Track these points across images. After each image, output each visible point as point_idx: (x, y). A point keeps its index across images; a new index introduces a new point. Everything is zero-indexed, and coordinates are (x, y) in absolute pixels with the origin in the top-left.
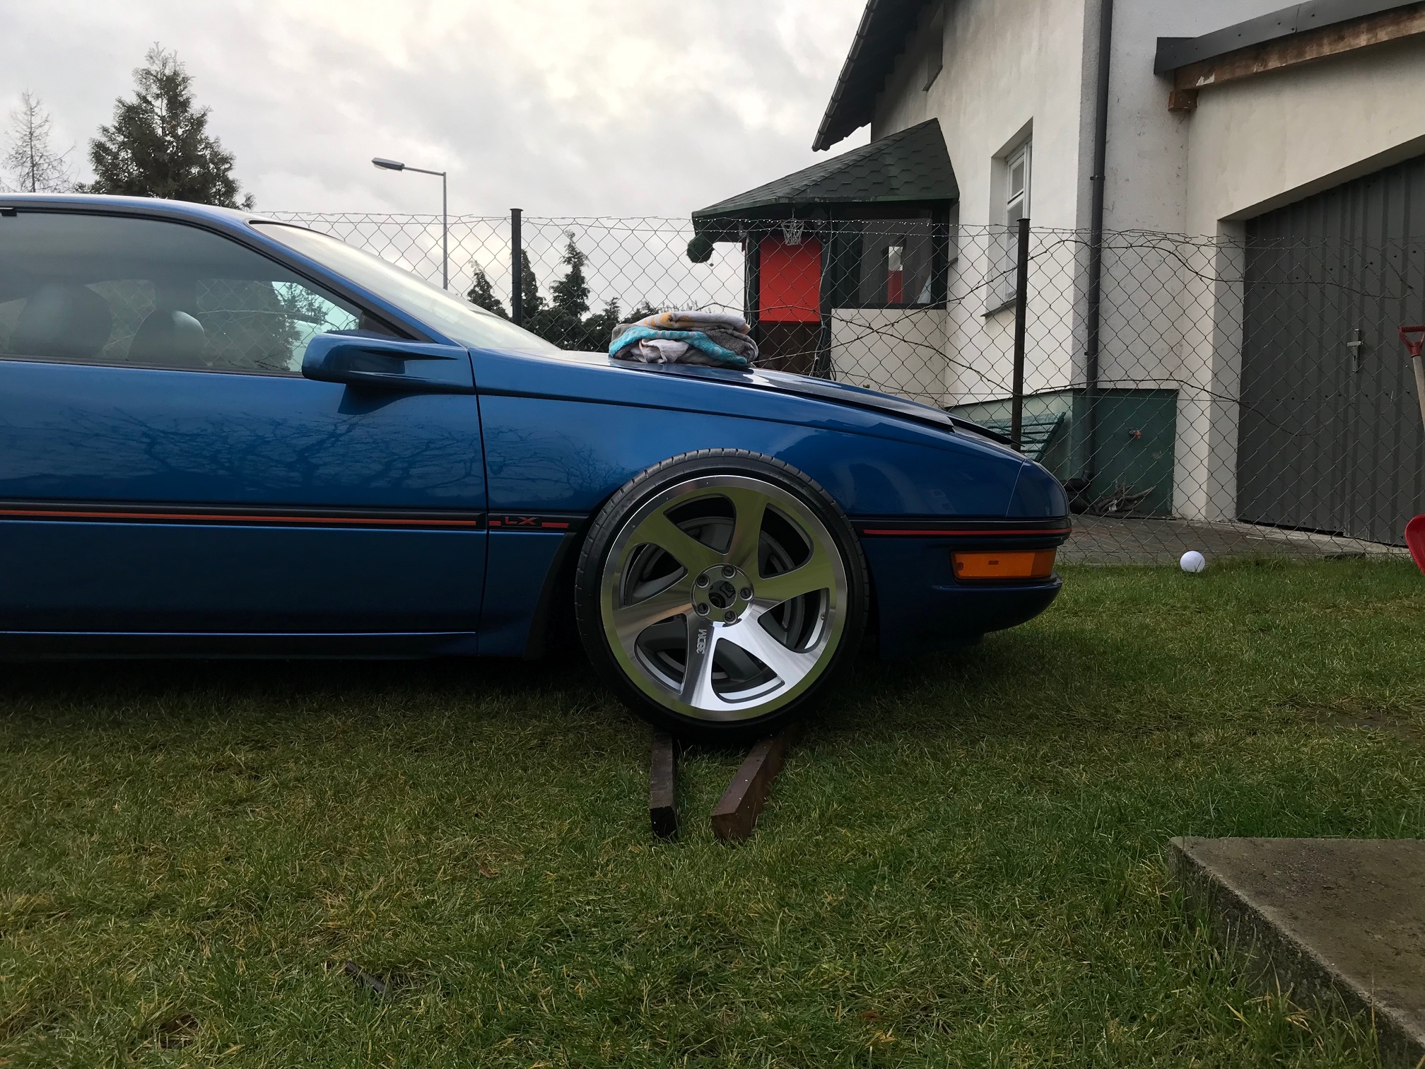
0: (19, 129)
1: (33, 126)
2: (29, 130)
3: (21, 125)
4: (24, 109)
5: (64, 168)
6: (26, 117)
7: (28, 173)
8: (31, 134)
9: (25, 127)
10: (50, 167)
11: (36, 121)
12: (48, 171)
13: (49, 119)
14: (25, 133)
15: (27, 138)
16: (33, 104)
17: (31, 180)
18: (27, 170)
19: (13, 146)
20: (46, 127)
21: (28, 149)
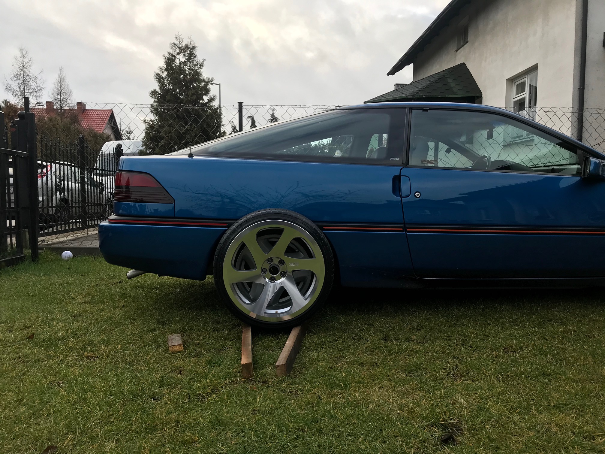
0: (18, 64)
1: (24, 62)
2: (22, 64)
3: (19, 62)
4: (20, 55)
5: (38, 80)
6: (21, 59)
7: (22, 83)
8: (23, 66)
9: (21, 63)
10: (31, 80)
11: (26, 60)
12: (31, 82)
13: (31, 59)
14: (20, 65)
15: (21, 68)
16: (24, 53)
17: (23, 86)
18: (21, 82)
19: (16, 71)
20: (29, 64)
21: (22, 73)
